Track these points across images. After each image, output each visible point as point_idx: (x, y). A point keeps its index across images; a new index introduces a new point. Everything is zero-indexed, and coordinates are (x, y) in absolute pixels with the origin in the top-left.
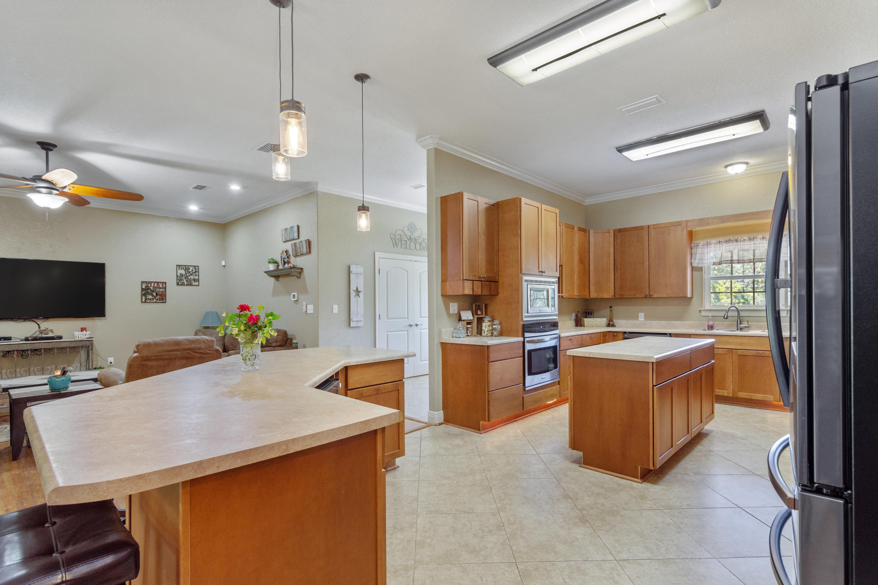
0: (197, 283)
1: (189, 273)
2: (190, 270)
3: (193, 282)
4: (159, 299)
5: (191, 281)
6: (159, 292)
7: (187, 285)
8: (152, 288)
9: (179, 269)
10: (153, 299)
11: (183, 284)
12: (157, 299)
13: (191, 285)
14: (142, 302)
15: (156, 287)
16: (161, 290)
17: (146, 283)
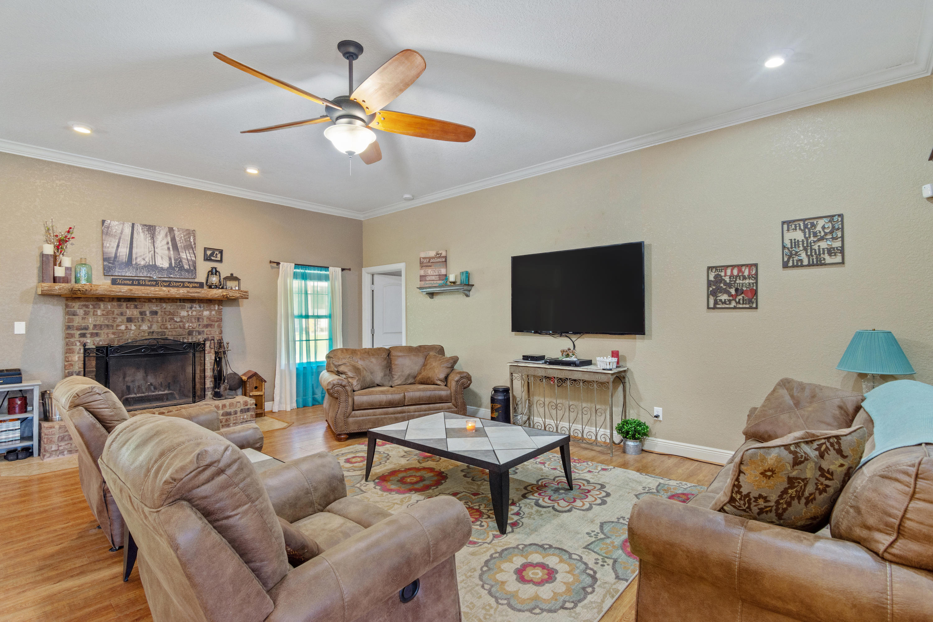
0: (838, 259)
1: (815, 235)
2: (819, 228)
3: (826, 256)
4: (741, 302)
5: (820, 254)
6: (743, 286)
7: (809, 265)
8: (727, 279)
9: (788, 230)
10: (730, 301)
11: (799, 265)
12: (737, 300)
13: (820, 263)
14: (708, 308)
15: (736, 276)
16: (747, 281)
17: (716, 270)
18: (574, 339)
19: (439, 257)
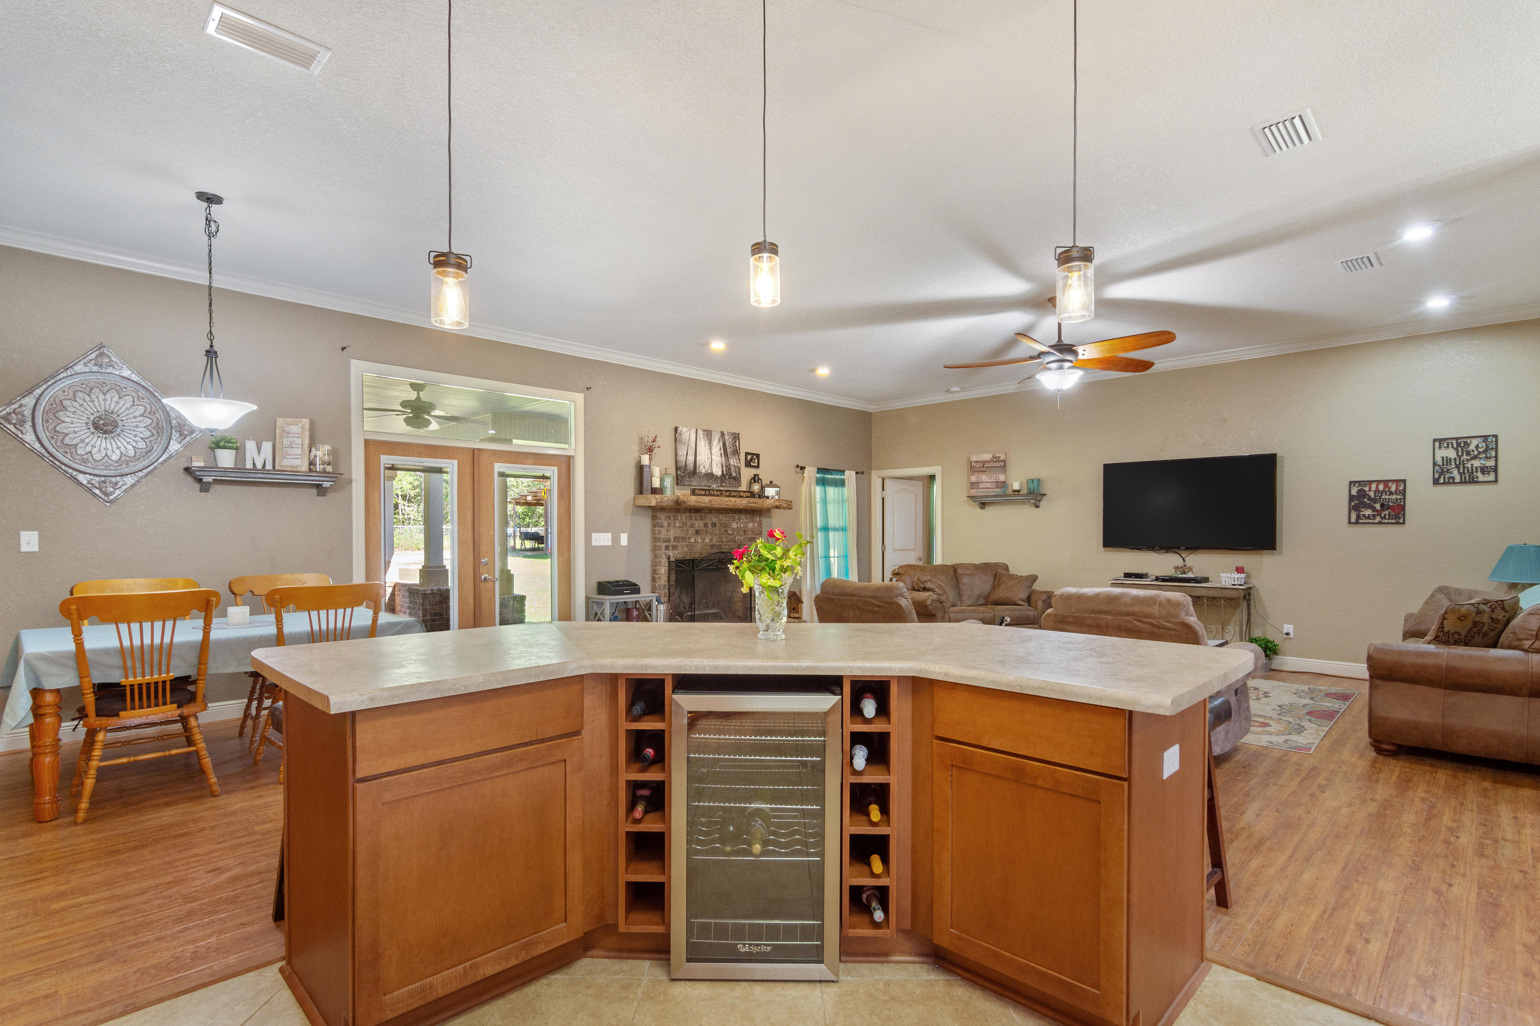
0: (1492, 477)
1: (1468, 453)
2: (1472, 447)
3: (1479, 474)
4: (1387, 517)
5: (1472, 472)
6: (1389, 501)
7: (1461, 482)
8: (1372, 494)
9: (1440, 447)
10: (1374, 516)
11: (1451, 482)
12: (1383, 515)
13: (1473, 481)
14: (1350, 523)
15: (1382, 492)
16: (1394, 497)
17: (1360, 484)
18: (1184, 556)
19: (997, 461)
